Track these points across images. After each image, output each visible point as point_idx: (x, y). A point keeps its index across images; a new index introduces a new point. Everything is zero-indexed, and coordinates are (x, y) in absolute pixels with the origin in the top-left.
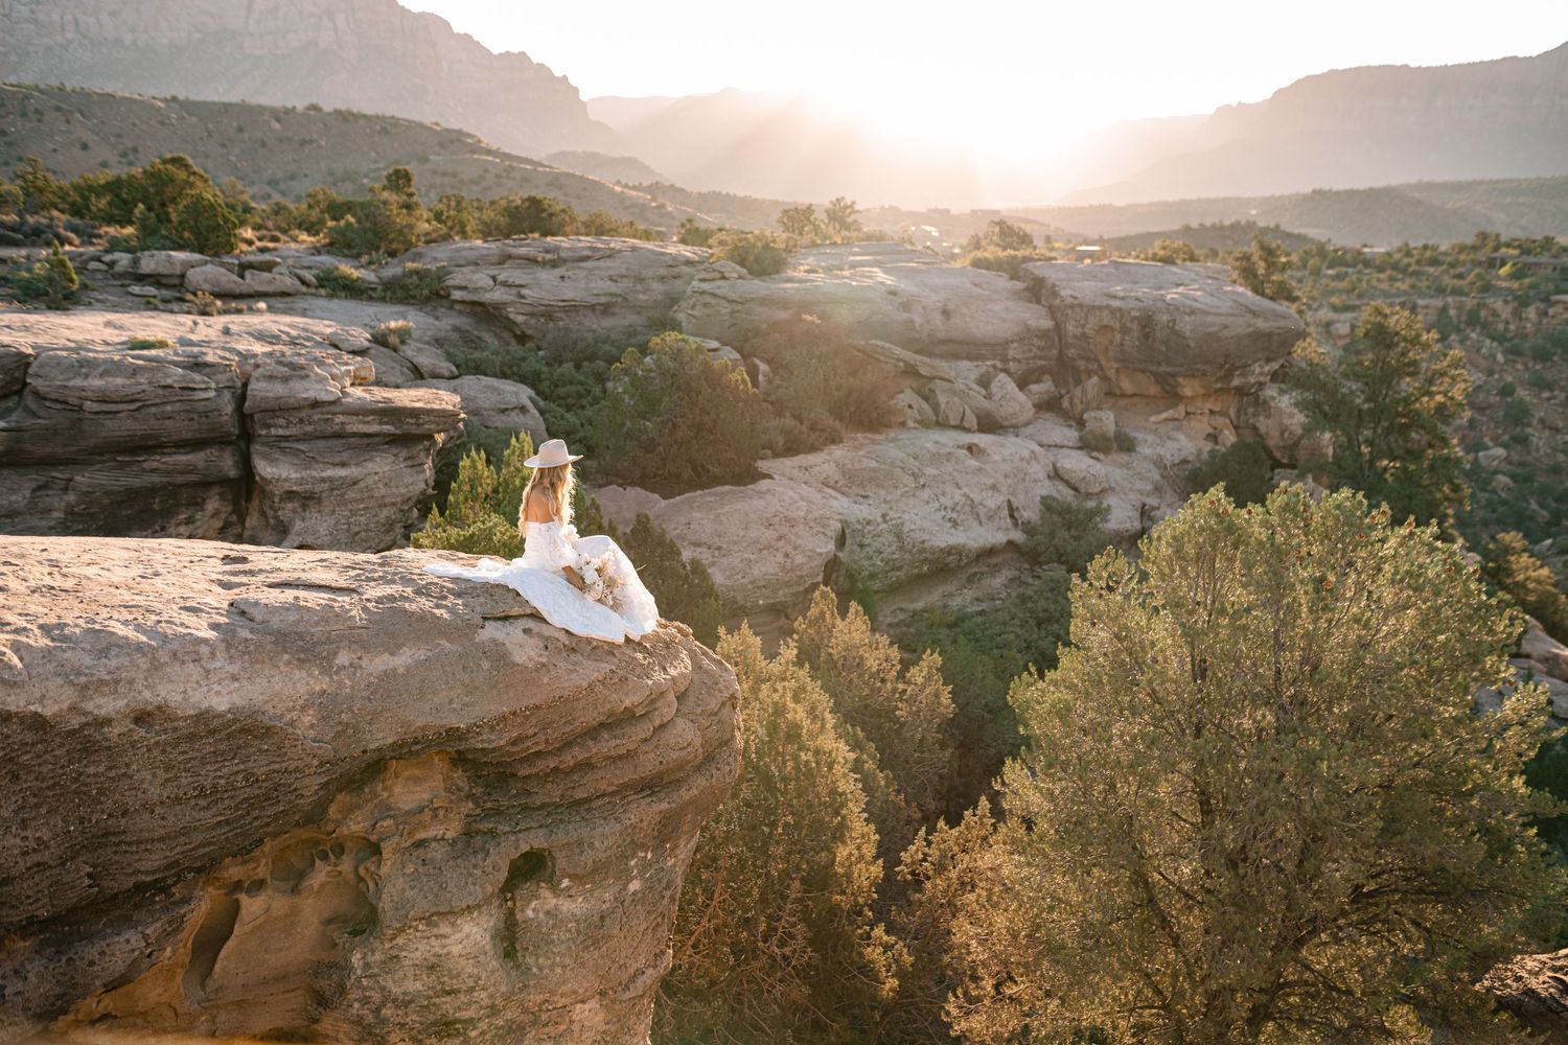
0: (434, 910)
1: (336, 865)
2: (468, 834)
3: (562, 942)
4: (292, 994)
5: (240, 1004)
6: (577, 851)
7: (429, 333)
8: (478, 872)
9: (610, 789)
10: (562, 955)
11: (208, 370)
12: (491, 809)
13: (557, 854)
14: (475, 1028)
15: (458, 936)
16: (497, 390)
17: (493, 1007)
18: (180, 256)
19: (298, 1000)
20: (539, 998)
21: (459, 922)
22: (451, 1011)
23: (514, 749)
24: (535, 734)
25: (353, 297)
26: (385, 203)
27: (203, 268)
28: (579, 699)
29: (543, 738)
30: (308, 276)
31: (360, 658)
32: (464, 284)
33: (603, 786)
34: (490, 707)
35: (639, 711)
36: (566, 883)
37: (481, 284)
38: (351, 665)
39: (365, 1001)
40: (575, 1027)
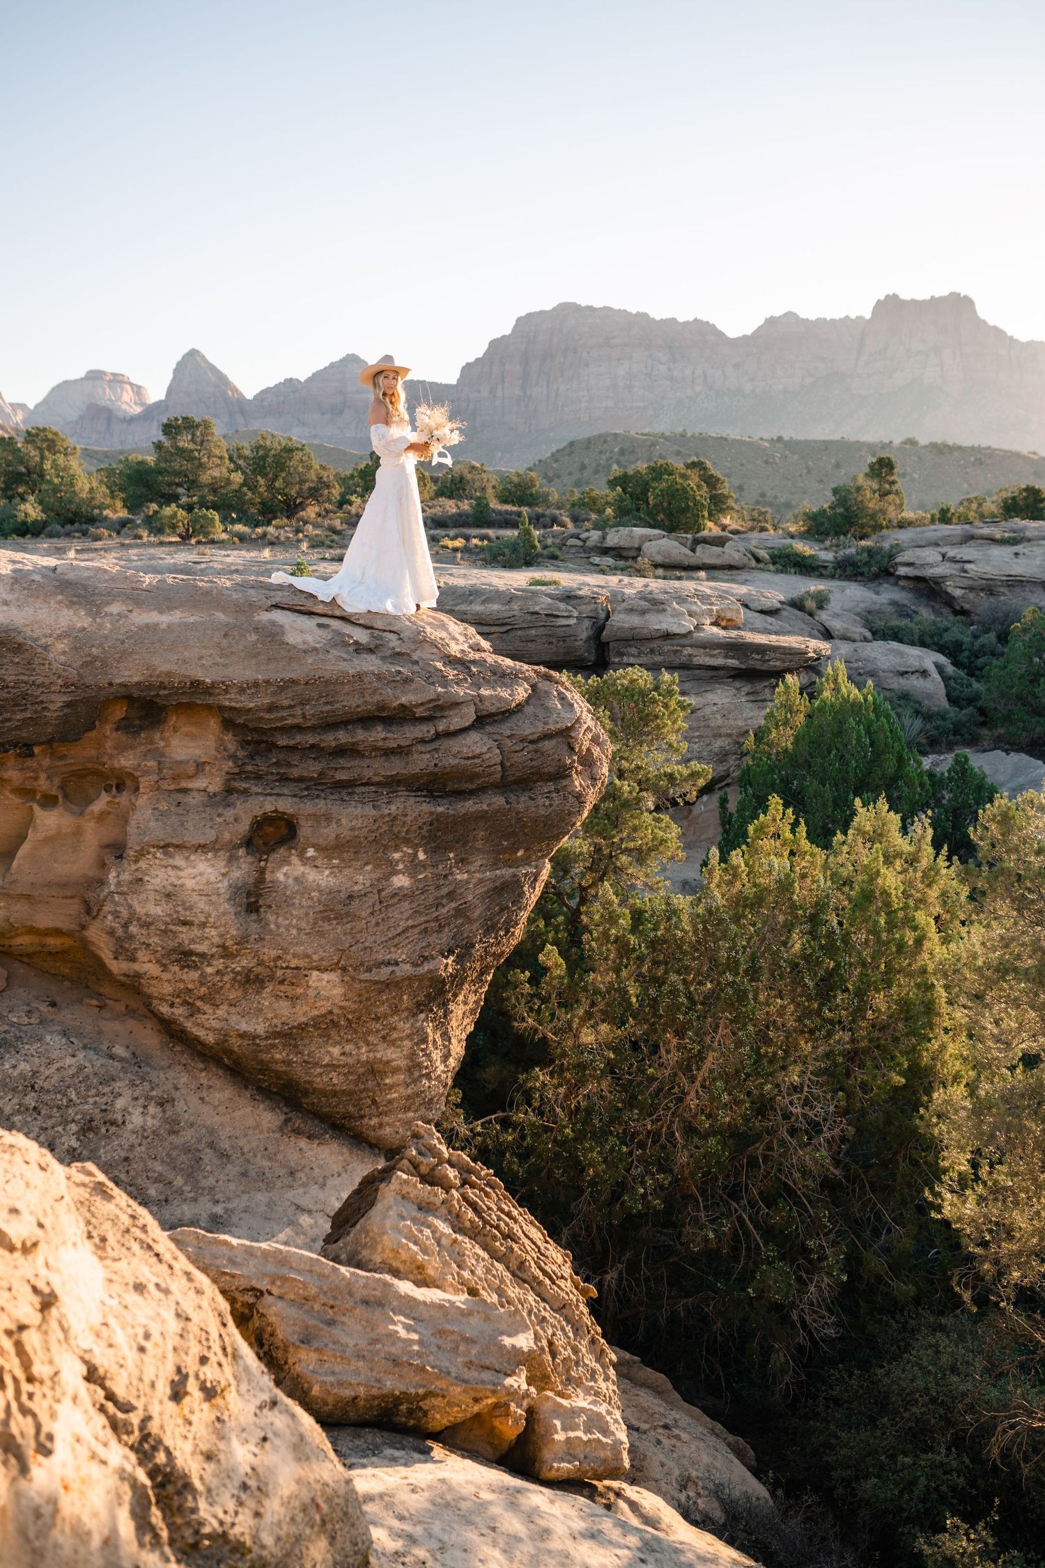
0: (169, 840)
1: (114, 797)
2: (229, 791)
3: (302, 907)
4: (69, 901)
5: (28, 897)
6: (324, 824)
7: (862, 605)
8: (219, 820)
9: (376, 779)
10: (299, 919)
11: (576, 601)
12: (251, 772)
13: (303, 822)
14: (209, 965)
15: (190, 871)
16: (902, 654)
17: (224, 947)
18: (639, 531)
19: (75, 907)
20: (274, 953)
21: (192, 857)
22: (187, 942)
23: (267, 716)
24: (291, 707)
25: (801, 573)
26: (859, 489)
27: (659, 542)
28: (342, 683)
29: (300, 712)
30: (763, 554)
31: (130, 611)
32: (911, 561)
33: (368, 774)
34: (242, 672)
35: (420, 712)
36: (311, 852)
37: (930, 560)
38: (119, 614)
39: (116, 914)
40: (311, 993)
